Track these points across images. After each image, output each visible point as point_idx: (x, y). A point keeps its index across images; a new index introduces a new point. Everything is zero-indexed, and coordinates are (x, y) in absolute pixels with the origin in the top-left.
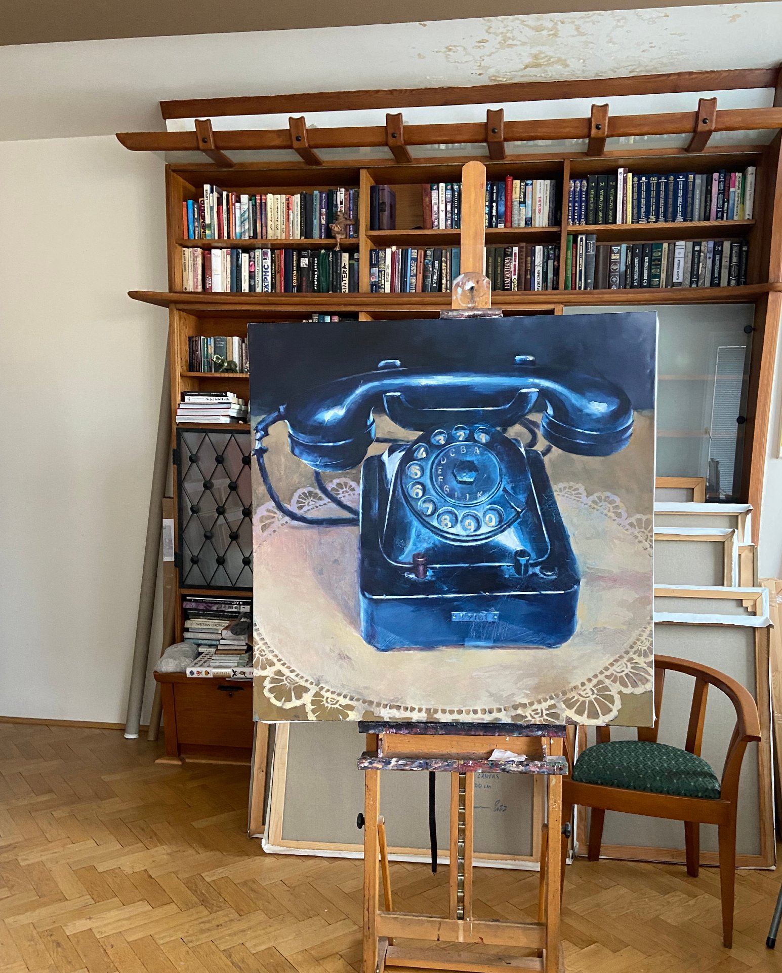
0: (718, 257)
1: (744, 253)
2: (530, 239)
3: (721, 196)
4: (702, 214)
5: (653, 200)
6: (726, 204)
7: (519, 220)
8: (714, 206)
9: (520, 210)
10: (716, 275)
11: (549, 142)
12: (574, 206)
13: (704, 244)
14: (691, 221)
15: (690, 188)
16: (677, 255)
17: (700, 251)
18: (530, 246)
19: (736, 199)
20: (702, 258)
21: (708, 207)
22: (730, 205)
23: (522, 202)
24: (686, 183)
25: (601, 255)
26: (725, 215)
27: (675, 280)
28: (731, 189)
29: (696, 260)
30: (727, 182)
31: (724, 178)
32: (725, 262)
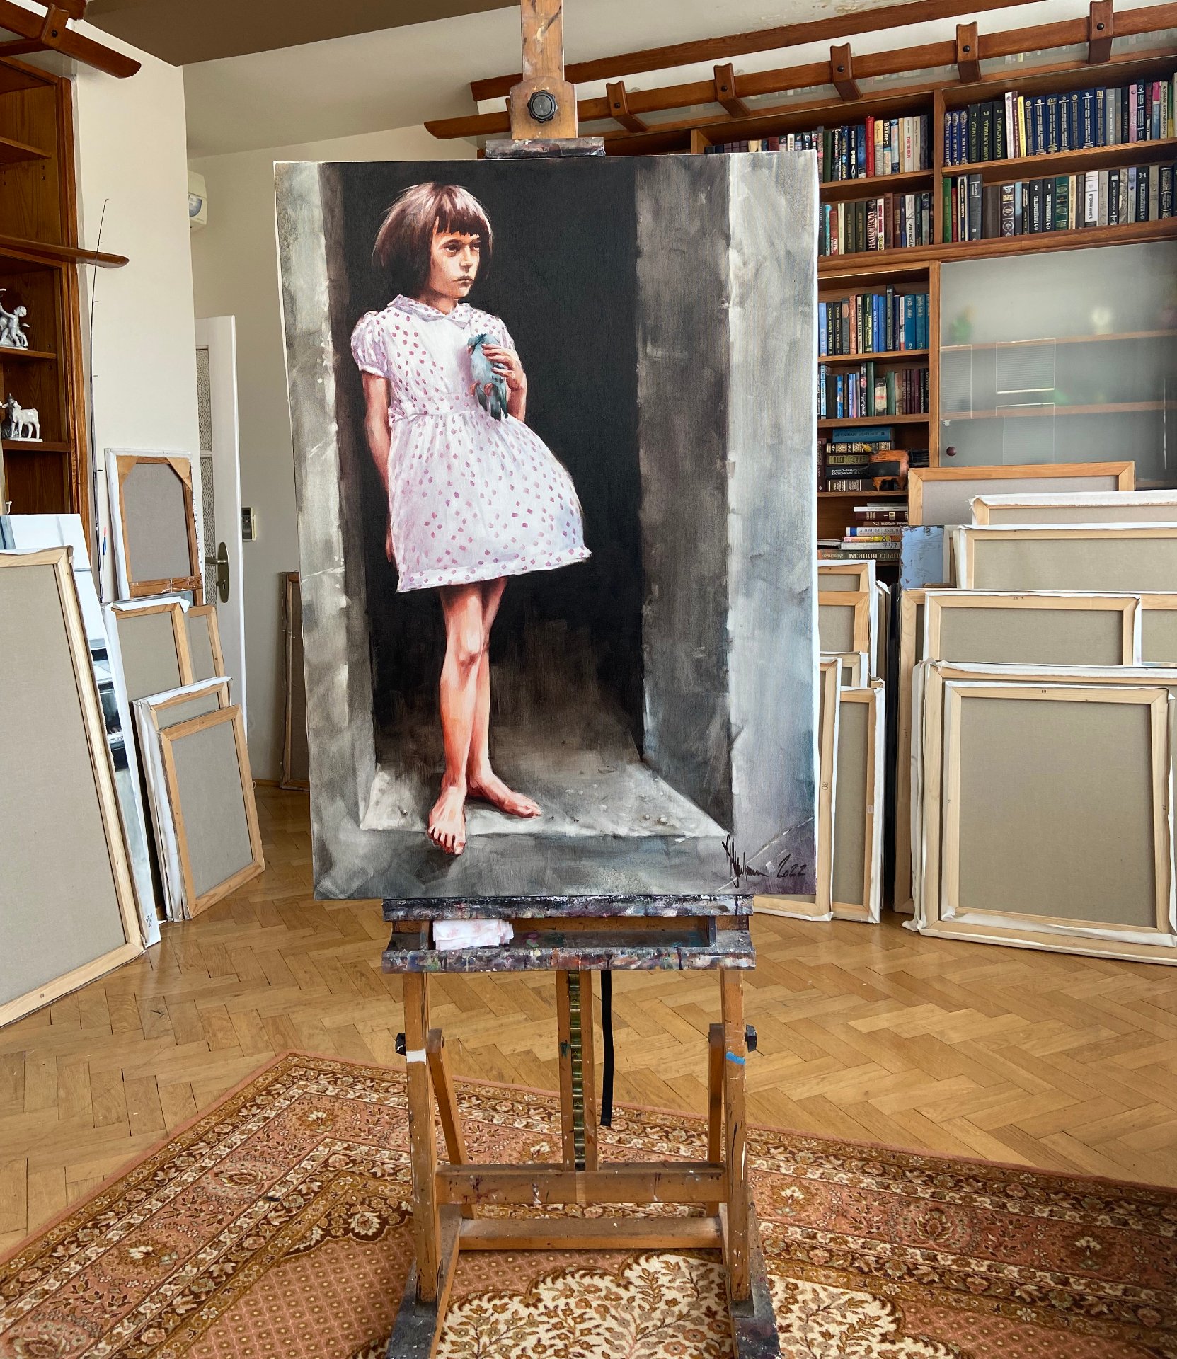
0: (1143, 187)
2: (899, 187)
3: (1142, 112)
4: (1119, 135)
5: (1052, 126)
6: (1150, 120)
7: (884, 167)
8: (1133, 125)
9: (884, 156)
10: (1142, 208)
11: (917, 72)
12: (952, 143)
13: (1122, 172)
14: (1105, 145)
15: (1100, 105)
16: (1087, 189)
17: (1118, 181)
18: (898, 197)
19: (1163, 112)
20: (1121, 189)
21: (1126, 127)
22: (1155, 121)
23: (888, 146)
24: (1094, 101)
25: (989, 197)
26: (1148, 134)
27: (1087, 220)
28: (1155, 103)
29: (1114, 192)
30: (1148, 94)
31: (1144, 89)
32: (1154, 191)
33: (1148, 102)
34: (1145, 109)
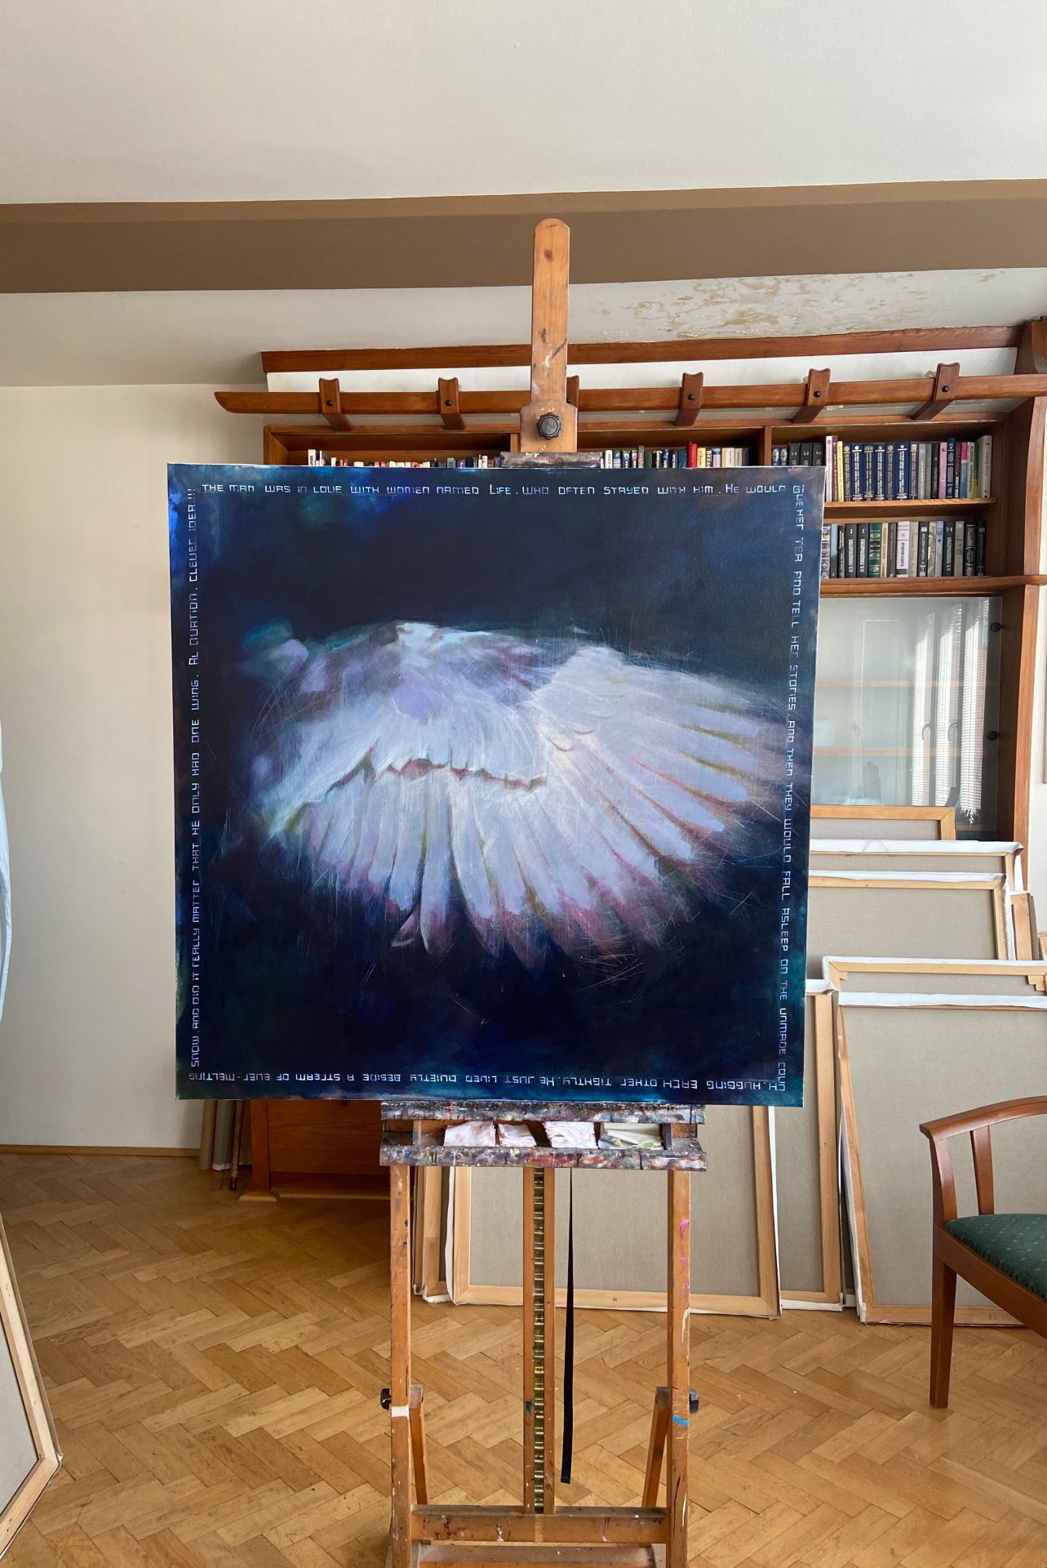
0: (949, 540)
1: (981, 535)
3: (951, 469)
4: (929, 489)
5: (869, 473)
6: (957, 478)
8: (943, 481)
10: (949, 561)
13: (932, 524)
14: (916, 498)
15: (914, 459)
16: (899, 537)
17: (928, 533)
19: (969, 473)
20: (930, 541)
21: (935, 482)
22: (962, 480)
24: (908, 454)
26: (957, 491)
27: (899, 567)
28: (963, 462)
29: (923, 544)
30: (957, 454)
31: (954, 448)
32: (959, 545)
33: (957, 460)
34: (954, 467)
